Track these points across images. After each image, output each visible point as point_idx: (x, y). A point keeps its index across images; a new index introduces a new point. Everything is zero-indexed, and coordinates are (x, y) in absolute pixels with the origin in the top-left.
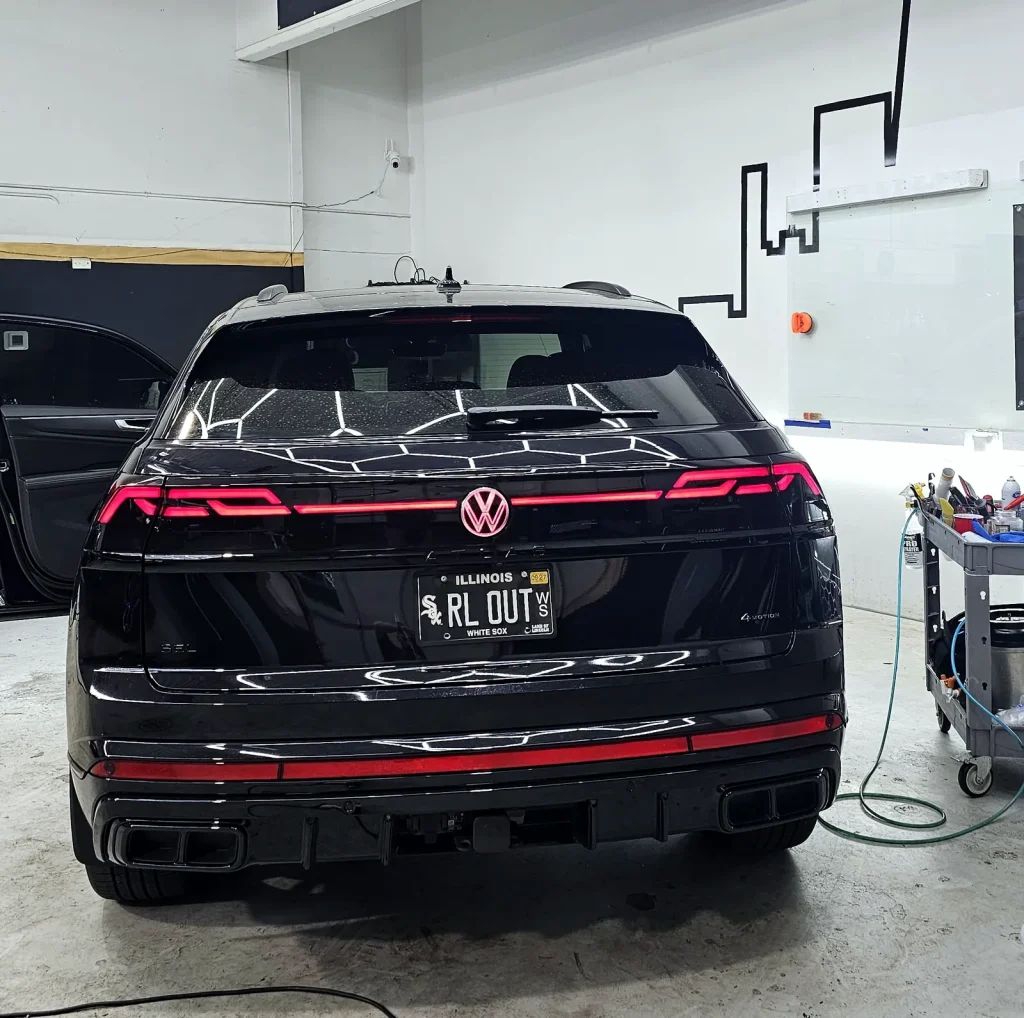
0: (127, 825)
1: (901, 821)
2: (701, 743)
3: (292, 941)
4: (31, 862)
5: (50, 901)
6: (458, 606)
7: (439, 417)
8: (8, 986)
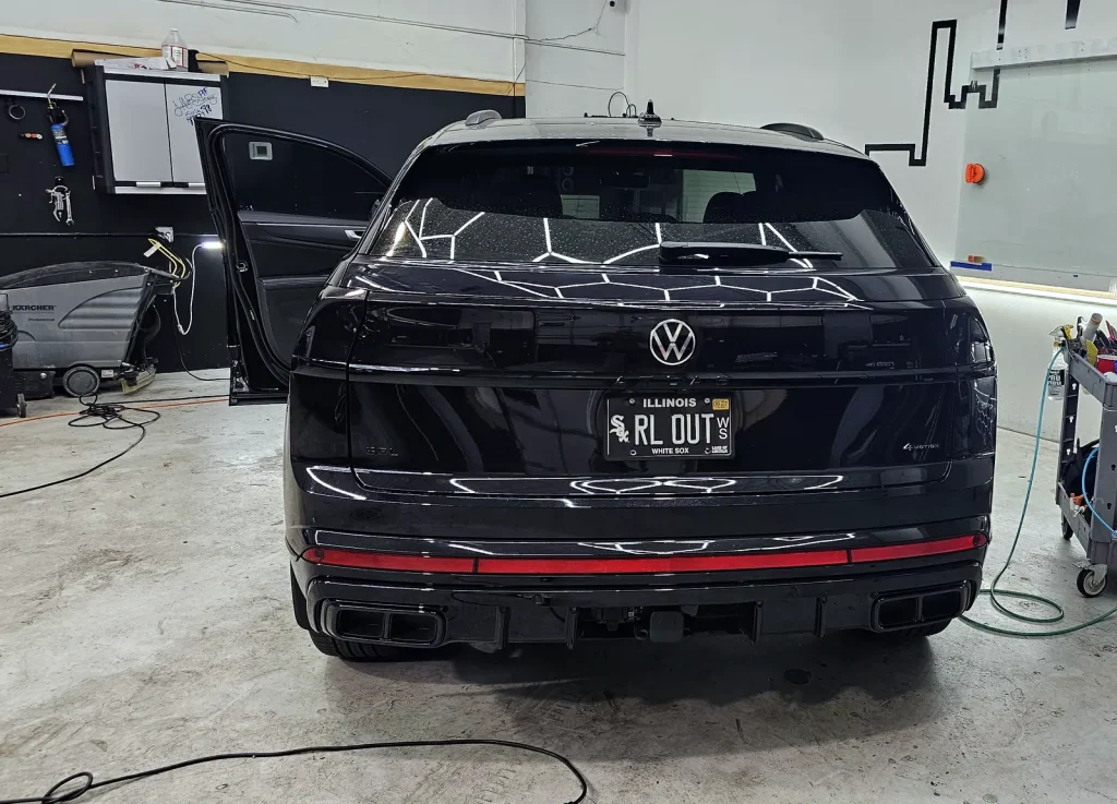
0: (337, 605)
1: (1024, 615)
2: (859, 556)
3: (491, 699)
4: (265, 618)
5: (280, 655)
6: (644, 426)
7: (633, 249)
8: (238, 728)
